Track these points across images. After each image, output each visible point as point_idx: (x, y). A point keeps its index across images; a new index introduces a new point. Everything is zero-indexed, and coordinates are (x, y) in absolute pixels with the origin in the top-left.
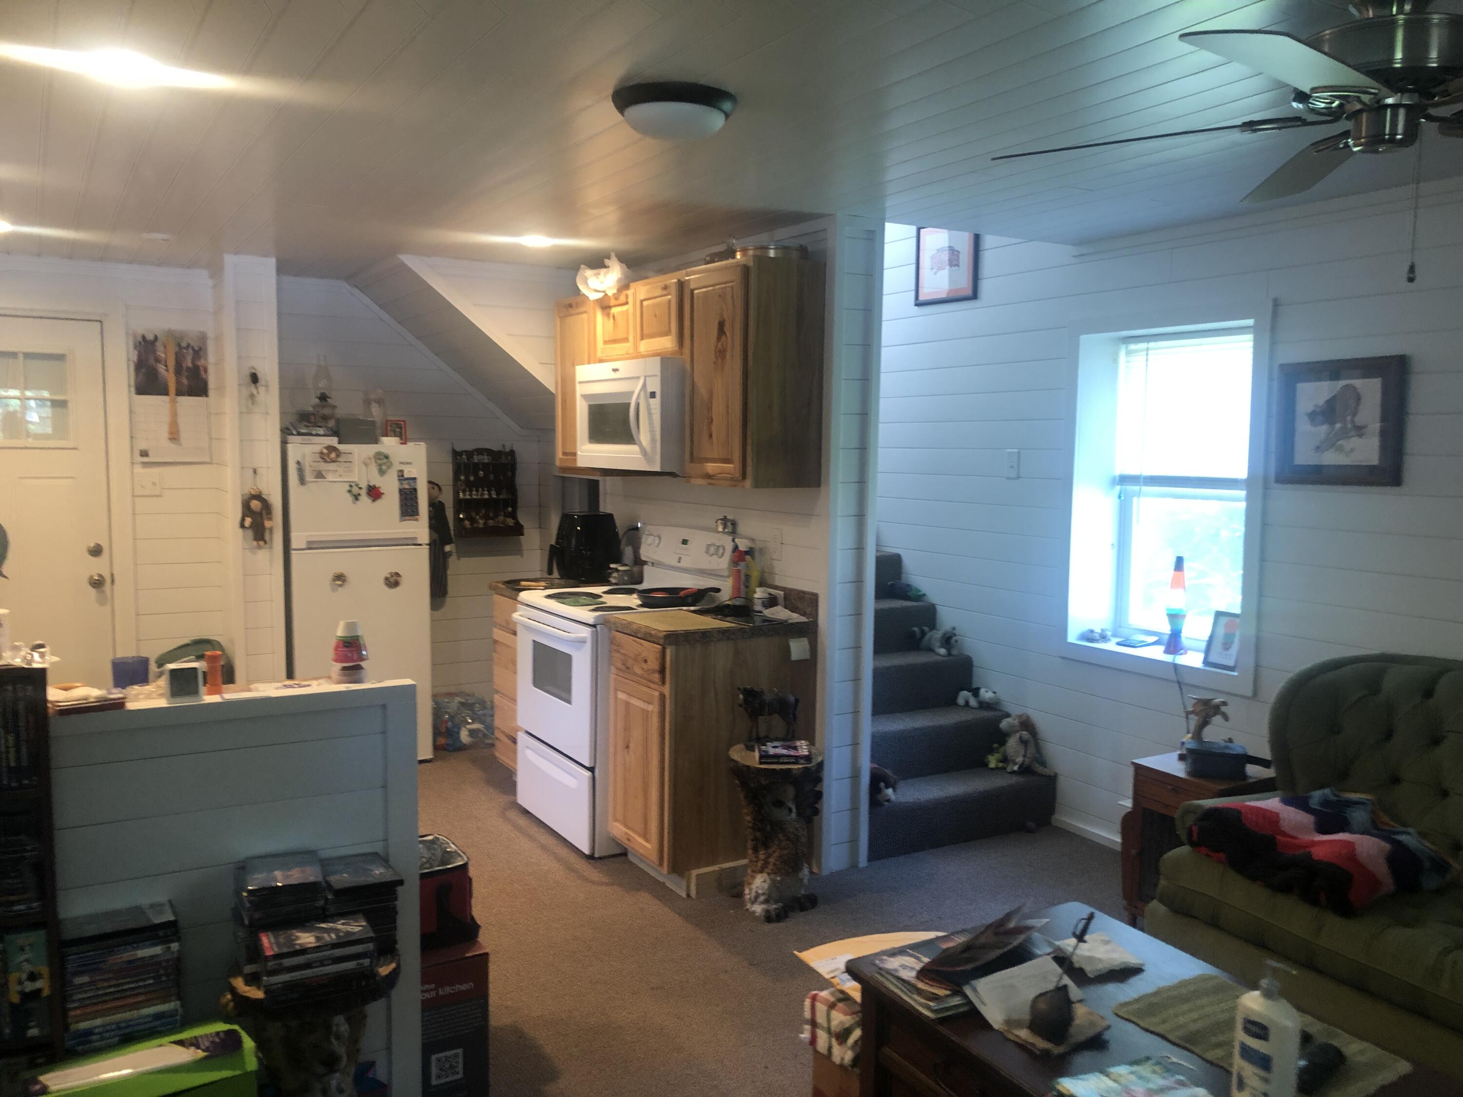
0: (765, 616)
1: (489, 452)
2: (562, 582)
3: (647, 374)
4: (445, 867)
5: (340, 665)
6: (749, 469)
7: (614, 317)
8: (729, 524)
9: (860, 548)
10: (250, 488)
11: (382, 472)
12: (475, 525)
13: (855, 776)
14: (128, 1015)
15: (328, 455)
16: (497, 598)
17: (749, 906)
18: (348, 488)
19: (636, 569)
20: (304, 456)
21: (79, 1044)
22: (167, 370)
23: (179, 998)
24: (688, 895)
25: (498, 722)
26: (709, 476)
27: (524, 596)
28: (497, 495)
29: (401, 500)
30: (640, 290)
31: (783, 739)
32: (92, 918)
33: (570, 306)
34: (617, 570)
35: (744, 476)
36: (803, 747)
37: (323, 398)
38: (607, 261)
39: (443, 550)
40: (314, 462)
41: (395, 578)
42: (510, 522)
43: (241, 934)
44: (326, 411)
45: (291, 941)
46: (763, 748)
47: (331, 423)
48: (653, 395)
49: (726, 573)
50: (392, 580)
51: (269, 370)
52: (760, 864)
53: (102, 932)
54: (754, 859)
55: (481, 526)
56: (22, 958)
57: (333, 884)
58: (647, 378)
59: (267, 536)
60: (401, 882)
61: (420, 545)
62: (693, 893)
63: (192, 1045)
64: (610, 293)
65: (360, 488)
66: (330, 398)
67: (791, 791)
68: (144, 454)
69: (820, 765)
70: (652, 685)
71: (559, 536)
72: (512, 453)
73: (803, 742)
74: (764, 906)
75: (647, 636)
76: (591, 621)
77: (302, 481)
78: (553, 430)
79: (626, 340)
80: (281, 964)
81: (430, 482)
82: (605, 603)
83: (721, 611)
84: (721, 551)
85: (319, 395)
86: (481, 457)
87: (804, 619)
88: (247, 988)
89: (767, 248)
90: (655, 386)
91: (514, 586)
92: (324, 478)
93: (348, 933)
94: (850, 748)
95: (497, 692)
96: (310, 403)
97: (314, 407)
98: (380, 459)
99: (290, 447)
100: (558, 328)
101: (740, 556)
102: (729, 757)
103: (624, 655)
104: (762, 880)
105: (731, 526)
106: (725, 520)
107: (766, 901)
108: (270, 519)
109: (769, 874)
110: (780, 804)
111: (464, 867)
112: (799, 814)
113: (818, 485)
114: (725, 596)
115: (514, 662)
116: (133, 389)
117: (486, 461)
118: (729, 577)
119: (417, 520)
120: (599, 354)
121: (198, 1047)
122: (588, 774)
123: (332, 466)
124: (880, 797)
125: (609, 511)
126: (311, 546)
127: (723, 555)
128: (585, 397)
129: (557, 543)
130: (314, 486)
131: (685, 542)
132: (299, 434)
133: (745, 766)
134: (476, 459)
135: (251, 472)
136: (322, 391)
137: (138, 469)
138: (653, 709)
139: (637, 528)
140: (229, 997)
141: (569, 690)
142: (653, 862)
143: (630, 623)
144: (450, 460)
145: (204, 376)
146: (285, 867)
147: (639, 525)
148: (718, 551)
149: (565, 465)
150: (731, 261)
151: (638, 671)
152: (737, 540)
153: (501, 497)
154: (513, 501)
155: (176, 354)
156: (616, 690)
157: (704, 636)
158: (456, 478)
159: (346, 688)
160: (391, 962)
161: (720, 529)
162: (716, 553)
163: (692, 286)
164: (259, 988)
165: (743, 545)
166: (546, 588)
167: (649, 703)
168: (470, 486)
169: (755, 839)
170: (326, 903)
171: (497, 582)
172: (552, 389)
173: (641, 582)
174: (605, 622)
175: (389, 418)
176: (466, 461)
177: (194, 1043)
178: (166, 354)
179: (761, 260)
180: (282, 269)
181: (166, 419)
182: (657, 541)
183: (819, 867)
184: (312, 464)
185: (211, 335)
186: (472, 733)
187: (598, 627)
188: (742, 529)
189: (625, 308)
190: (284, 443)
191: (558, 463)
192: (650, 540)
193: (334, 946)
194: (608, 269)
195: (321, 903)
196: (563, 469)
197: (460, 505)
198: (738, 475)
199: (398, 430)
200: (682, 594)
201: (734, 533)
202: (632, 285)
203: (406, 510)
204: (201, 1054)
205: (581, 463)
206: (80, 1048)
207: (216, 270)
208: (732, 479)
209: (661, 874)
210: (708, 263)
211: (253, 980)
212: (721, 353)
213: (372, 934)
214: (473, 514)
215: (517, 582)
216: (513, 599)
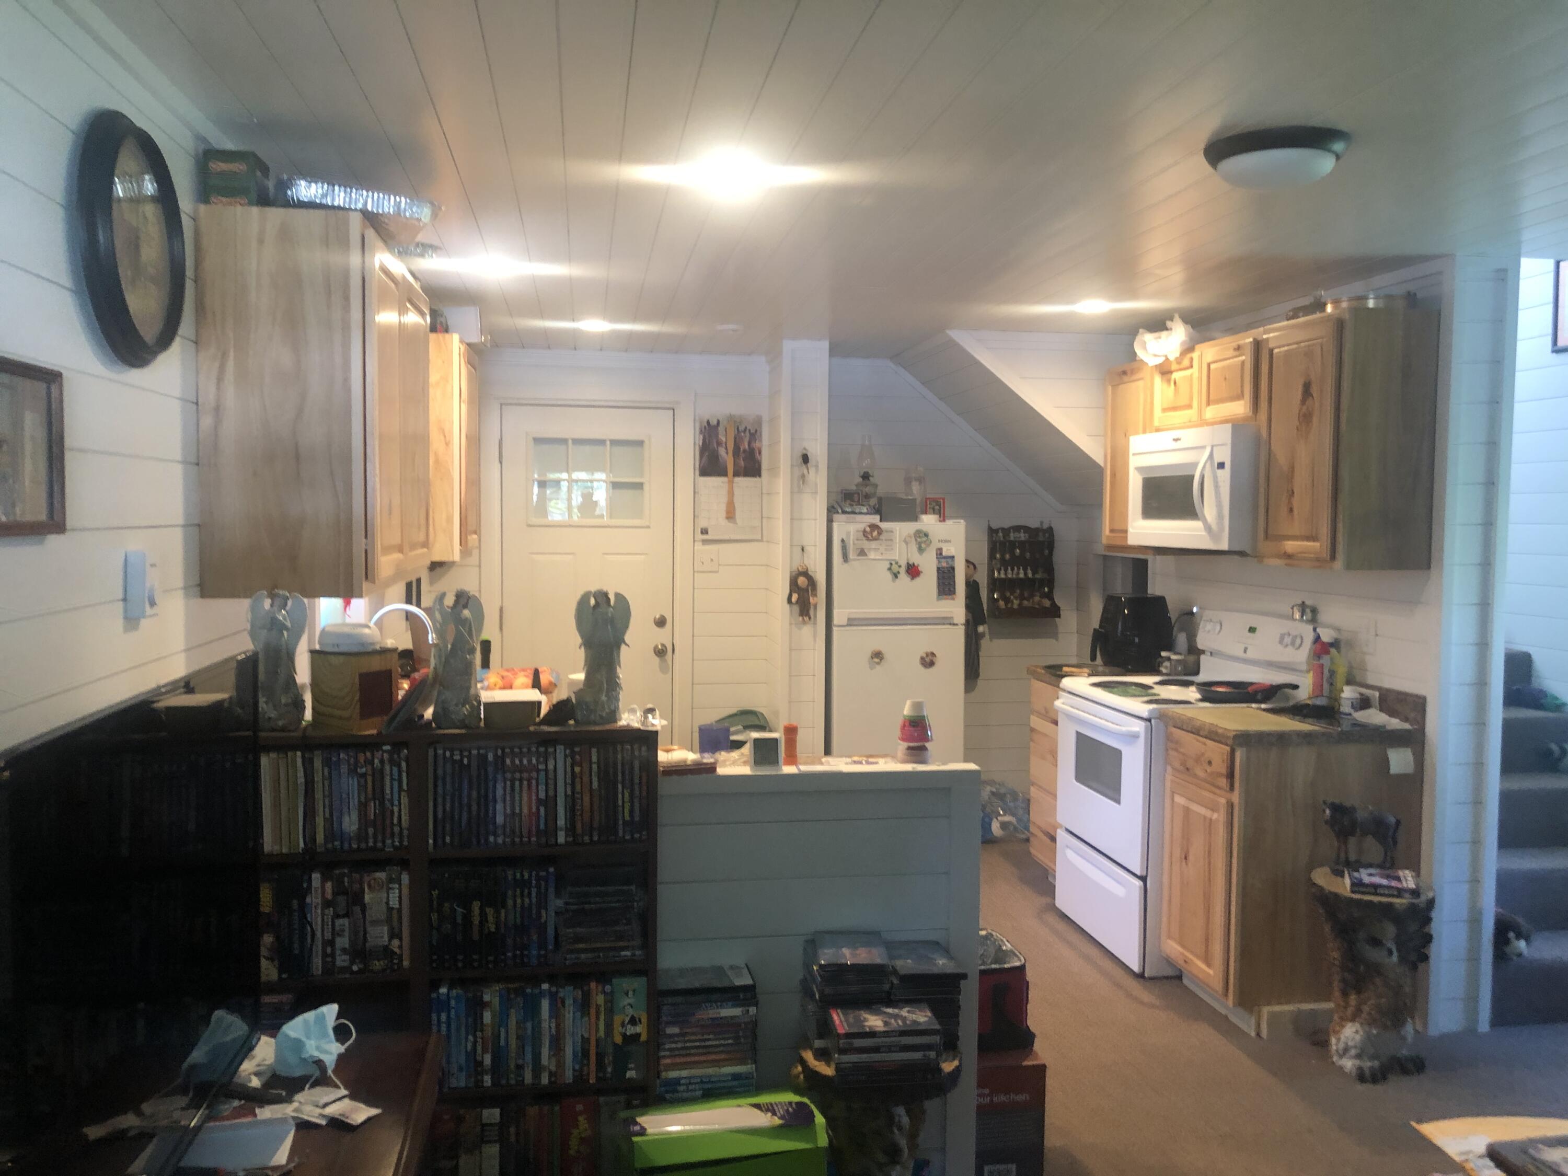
0: (1355, 719)
1: (1026, 529)
2: (1107, 670)
3: (1215, 443)
4: (1002, 966)
5: (905, 745)
6: (1340, 548)
7: (1175, 383)
8: (1308, 610)
9: (1483, 645)
10: (797, 565)
11: (921, 550)
12: (1009, 606)
13: (1475, 920)
14: (711, 1071)
15: (871, 532)
16: (1037, 685)
17: (1335, 1059)
18: (888, 566)
19: (1192, 658)
20: (848, 534)
21: (667, 1092)
22: (727, 453)
23: (755, 1062)
24: (1258, 1034)
25: (1035, 816)
26: (1288, 556)
27: (1066, 682)
28: (1033, 574)
29: (938, 578)
30: (1208, 352)
31: (1381, 866)
32: (682, 972)
33: (1124, 373)
34: (1169, 659)
35: (1333, 557)
36: (1408, 880)
37: (866, 476)
38: (1169, 324)
39: (976, 630)
40: (857, 540)
41: (930, 657)
42: (1047, 603)
43: (811, 1007)
44: (868, 490)
45: (861, 1022)
46: (1356, 874)
47: (873, 501)
48: (1221, 465)
49: (1304, 667)
50: (928, 660)
51: (819, 450)
52: (1350, 1011)
53: (690, 986)
54: (1342, 1003)
55: (1015, 606)
56: (627, 1001)
57: (898, 968)
58: (1214, 448)
59: (812, 612)
60: (964, 976)
61: (957, 625)
62: (1264, 1033)
63: (768, 1110)
64: (1172, 358)
65: (900, 566)
66: (873, 476)
67: (1390, 930)
68: (704, 531)
69: (1431, 903)
70: (1217, 791)
71: (1104, 620)
72: (1050, 529)
73: (1407, 872)
74: (1357, 1062)
75: (1213, 735)
76: (1145, 714)
77: (845, 558)
78: (1100, 505)
79: (1189, 406)
80: (851, 1044)
81: (967, 561)
82: (1159, 695)
83: (1299, 711)
84: (1298, 641)
85: (862, 474)
86: (1017, 535)
87: (1407, 726)
88: (817, 1063)
89: (1366, 298)
90: (1224, 455)
91: (1056, 673)
92: (866, 555)
93: (915, 1022)
94: (1466, 887)
95: (1033, 784)
96: (853, 482)
97: (857, 485)
98: (920, 537)
99: (835, 525)
100: (1110, 399)
101: (1321, 648)
102: (1310, 879)
103: (1184, 754)
104: (1354, 1029)
105: (1311, 613)
106: (1303, 607)
107: (1358, 1056)
108: (815, 595)
109: (1362, 1024)
110: (1376, 942)
111: (1022, 968)
112: (1402, 959)
113: (1429, 567)
114: (1304, 694)
115: (1054, 753)
116: (697, 473)
117: (1023, 538)
118: (1308, 671)
119: (953, 599)
120: (1156, 423)
121: (774, 1114)
122: (1138, 883)
123: (874, 544)
124: (1508, 950)
125: (1158, 593)
126: (852, 622)
127: (1301, 645)
128: (1140, 469)
129: (1101, 626)
130: (856, 564)
131: (1252, 630)
132: (844, 512)
133: (1331, 893)
134: (1012, 536)
135: (800, 549)
136: (865, 470)
137: (699, 546)
138: (1219, 817)
139: (1192, 613)
140: (800, 1069)
141: (1117, 789)
142: (1217, 992)
143: (1191, 719)
144: (986, 538)
145: (759, 458)
146: (853, 946)
147: (1195, 610)
148: (1296, 642)
149: (1112, 542)
150: (1318, 315)
151: (1201, 774)
152: (1318, 630)
153: (1037, 576)
154: (1050, 581)
155: (735, 438)
156: (1173, 793)
157: (1282, 739)
158: (992, 556)
159: (914, 768)
160: (954, 1059)
161: (1297, 616)
162: (1293, 644)
163: (1271, 345)
164: (828, 1064)
165: (1326, 636)
166: (1090, 675)
167: (1213, 810)
168: (1005, 564)
169: (1344, 981)
170: (891, 988)
171: (1037, 666)
172: (1100, 462)
173: (1197, 672)
174: (1162, 716)
175: (928, 496)
176: (1002, 539)
177: (769, 1109)
178: (726, 437)
179: (1359, 310)
180: (835, 350)
181: (724, 499)
182: (1218, 628)
183: (1425, 1025)
184: (856, 542)
185: (765, 418)
186: (1004, 826)
187: (1153, 721)
188: (1323, 617)
189: (1188, 372)
190: (830, 521)
191: (1104, 541)
192: (1209, 627)
193: (903, 1033)
194: (1169, 332)
195: (887, 987)
196: (1110, 547)
197: (994, 584)
198: (1326, 554)
199: (938, 508)
200: (1250, 689)
201: (1314, 620)
202: (1198, 347)
203: (943, 589)
204: (777, 1121)
205: (1132, 540)
206: (668, 1096)
207: (774, 355)
208: (1318, 560)
209: (1227, 1006)
210: (1293, 318)
211: (822, 1055)
212: (1306, 418)
213: (937, 1027)
214: (1008, 594)
215: (1060, 667)
216: (1054, 686)
